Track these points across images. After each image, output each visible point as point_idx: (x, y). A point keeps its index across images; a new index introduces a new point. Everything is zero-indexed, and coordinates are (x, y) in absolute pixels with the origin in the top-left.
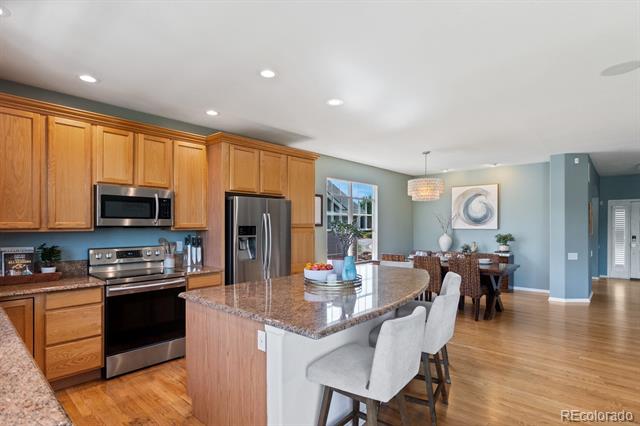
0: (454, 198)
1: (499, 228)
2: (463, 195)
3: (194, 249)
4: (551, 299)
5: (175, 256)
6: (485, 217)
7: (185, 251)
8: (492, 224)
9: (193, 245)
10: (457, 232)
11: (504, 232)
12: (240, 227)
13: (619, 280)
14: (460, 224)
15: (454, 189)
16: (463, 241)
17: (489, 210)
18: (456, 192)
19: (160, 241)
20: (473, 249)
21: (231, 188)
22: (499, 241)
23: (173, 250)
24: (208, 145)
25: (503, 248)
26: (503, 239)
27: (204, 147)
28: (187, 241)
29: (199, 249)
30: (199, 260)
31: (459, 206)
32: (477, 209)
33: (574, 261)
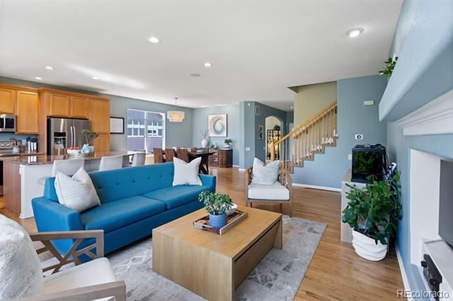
0: (209, 120)
1: (227, 135)
2: (213, 119)
3: (32, 143)
4: (240, 170)
5: (20, 147)
6: (222, 130)
7: (27, 145)
8: (224, 135)
9: (32, 141)
10: (211, 138)
11: (228, 139)
12: (55, 133)
14: (212, 134)
16: (213, 142)
17: (223, 127)
18: (210, 117)
19: (11, 139)
20: (215, 146)
21: (51, 114)
23: (19, 144)
24: (40, 93)
25: (227, 146)
26: (227, 142)
27: (36, 94)
28: (28, 140)
29: (35, 144)
30: (35, 149)
31: (211, 125)
32: (218, 127)
33: (248, 151)
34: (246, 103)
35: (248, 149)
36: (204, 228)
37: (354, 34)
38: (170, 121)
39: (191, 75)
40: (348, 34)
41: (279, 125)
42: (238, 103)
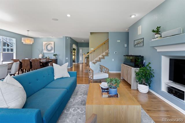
0: (44, 44)
1: (54, 52)
2: (46, 44)
6: (51, 50)
8: (53, 52)
10: (45, 53)
11: (55, 54)
13: (81, 63)
14: (45, 51)
15: (43, 42)
16: (46, 56)
17: (52, 48)
18: (44, 43)
20: (48, 58)
22: (54, 55)
25: (55, 57)
26: (55, 55)
31: (45, 47)
32: (49, 48)
33: (67, 59)
34: (66, 37)
35: (67, 58)
36: (110, 97)
37: (133, 16)
38: (24, 43)
39: (53, 19)
40: (131, 16)
41: (75, 48)
42: (62, 37)
